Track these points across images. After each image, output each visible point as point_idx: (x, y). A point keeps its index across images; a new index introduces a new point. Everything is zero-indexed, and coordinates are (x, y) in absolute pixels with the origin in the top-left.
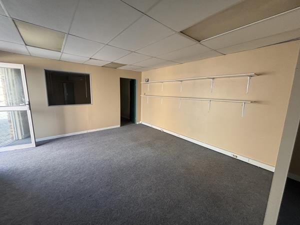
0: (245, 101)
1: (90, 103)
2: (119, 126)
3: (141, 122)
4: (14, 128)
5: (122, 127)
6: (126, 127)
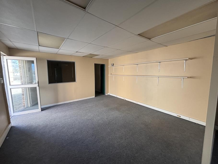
0: (184, 77)
1: (75, 81)
2: (94, 97)
3: (109, 94)
4: (26, 99)
5: (96, 97)
6: (99, 98)
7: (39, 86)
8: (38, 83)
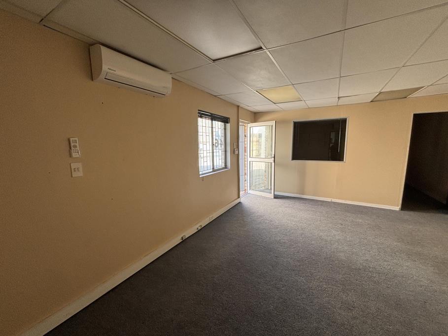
1: (343, 160)
5: (404, 212)
7: (274, 162)
8: (274, 157)
